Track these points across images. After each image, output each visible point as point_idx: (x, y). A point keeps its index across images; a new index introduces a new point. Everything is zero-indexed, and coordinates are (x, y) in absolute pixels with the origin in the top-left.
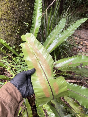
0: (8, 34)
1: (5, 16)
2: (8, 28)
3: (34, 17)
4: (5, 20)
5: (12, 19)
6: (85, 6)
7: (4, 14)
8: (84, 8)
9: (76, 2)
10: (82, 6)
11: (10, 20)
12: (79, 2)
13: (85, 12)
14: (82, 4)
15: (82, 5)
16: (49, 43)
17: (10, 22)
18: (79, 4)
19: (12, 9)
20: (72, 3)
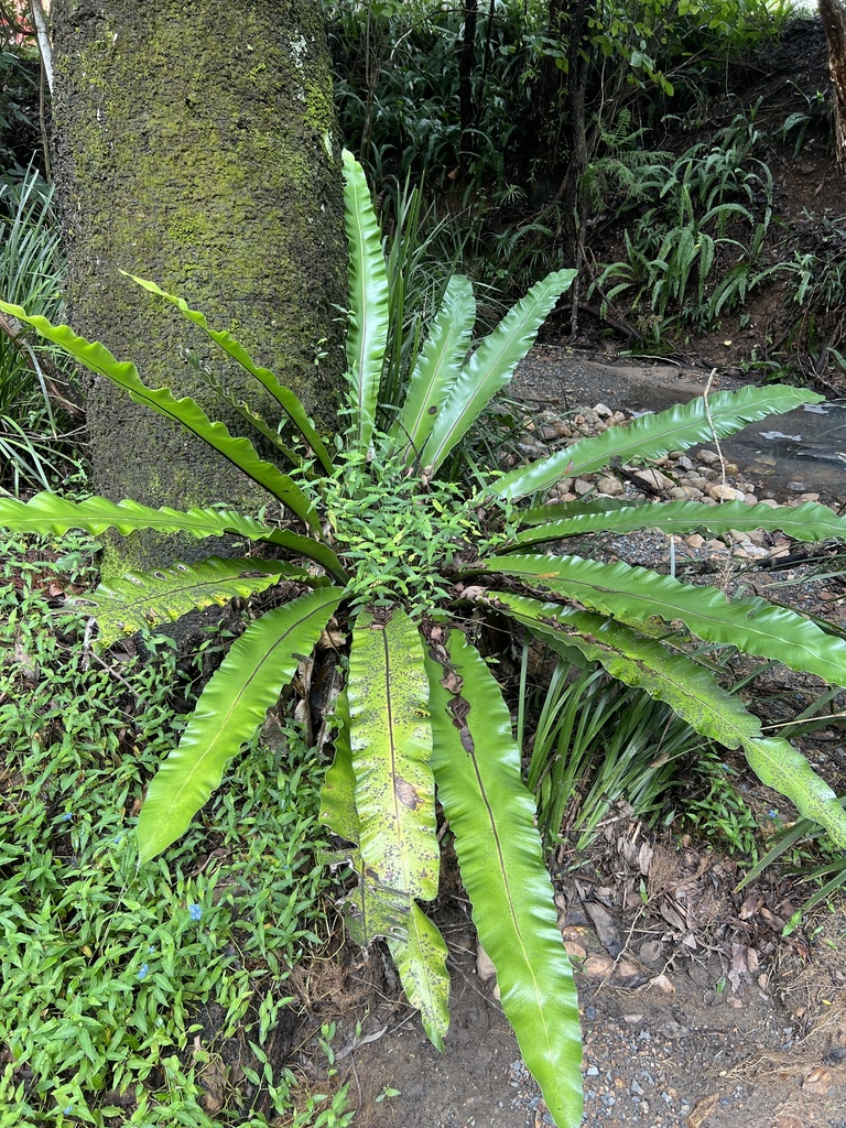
0: (283, 366)
1: (267, 281)
2: (284, 334)
3: (353, 277)
4: (269, 300)
5: (296, 296)
6: (472, 176)
7: (267, 276)
8: (469, 188)
9: (405, 152)
10: (452, 175)
11: (289, 300)
12: (423, 146)
13: (483, 216)
14: (451, 162)
15: (448, 171)
16: (426, 405)
17: (291, 310)
18: (431, 163)
19: (295, 249)
20: (378, 157)
